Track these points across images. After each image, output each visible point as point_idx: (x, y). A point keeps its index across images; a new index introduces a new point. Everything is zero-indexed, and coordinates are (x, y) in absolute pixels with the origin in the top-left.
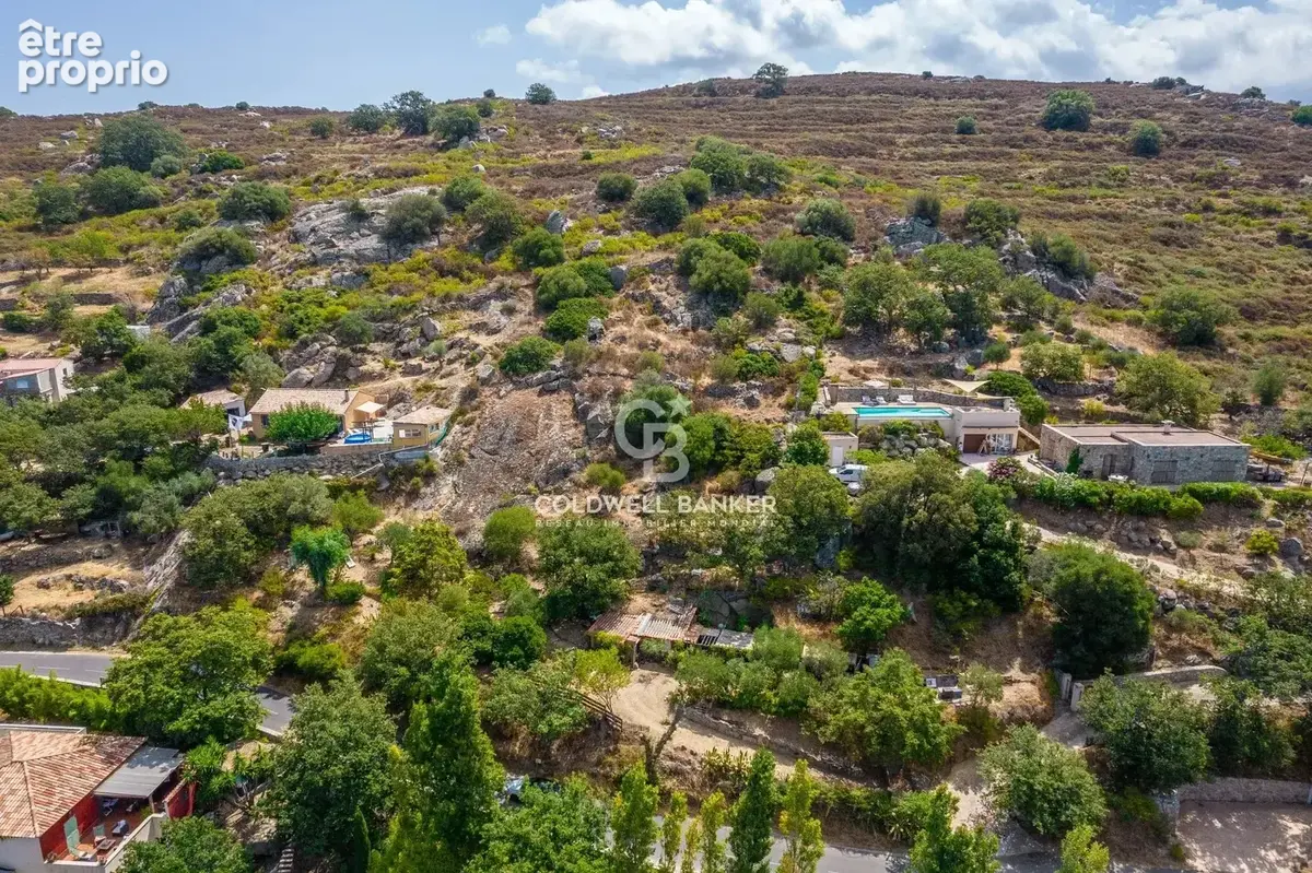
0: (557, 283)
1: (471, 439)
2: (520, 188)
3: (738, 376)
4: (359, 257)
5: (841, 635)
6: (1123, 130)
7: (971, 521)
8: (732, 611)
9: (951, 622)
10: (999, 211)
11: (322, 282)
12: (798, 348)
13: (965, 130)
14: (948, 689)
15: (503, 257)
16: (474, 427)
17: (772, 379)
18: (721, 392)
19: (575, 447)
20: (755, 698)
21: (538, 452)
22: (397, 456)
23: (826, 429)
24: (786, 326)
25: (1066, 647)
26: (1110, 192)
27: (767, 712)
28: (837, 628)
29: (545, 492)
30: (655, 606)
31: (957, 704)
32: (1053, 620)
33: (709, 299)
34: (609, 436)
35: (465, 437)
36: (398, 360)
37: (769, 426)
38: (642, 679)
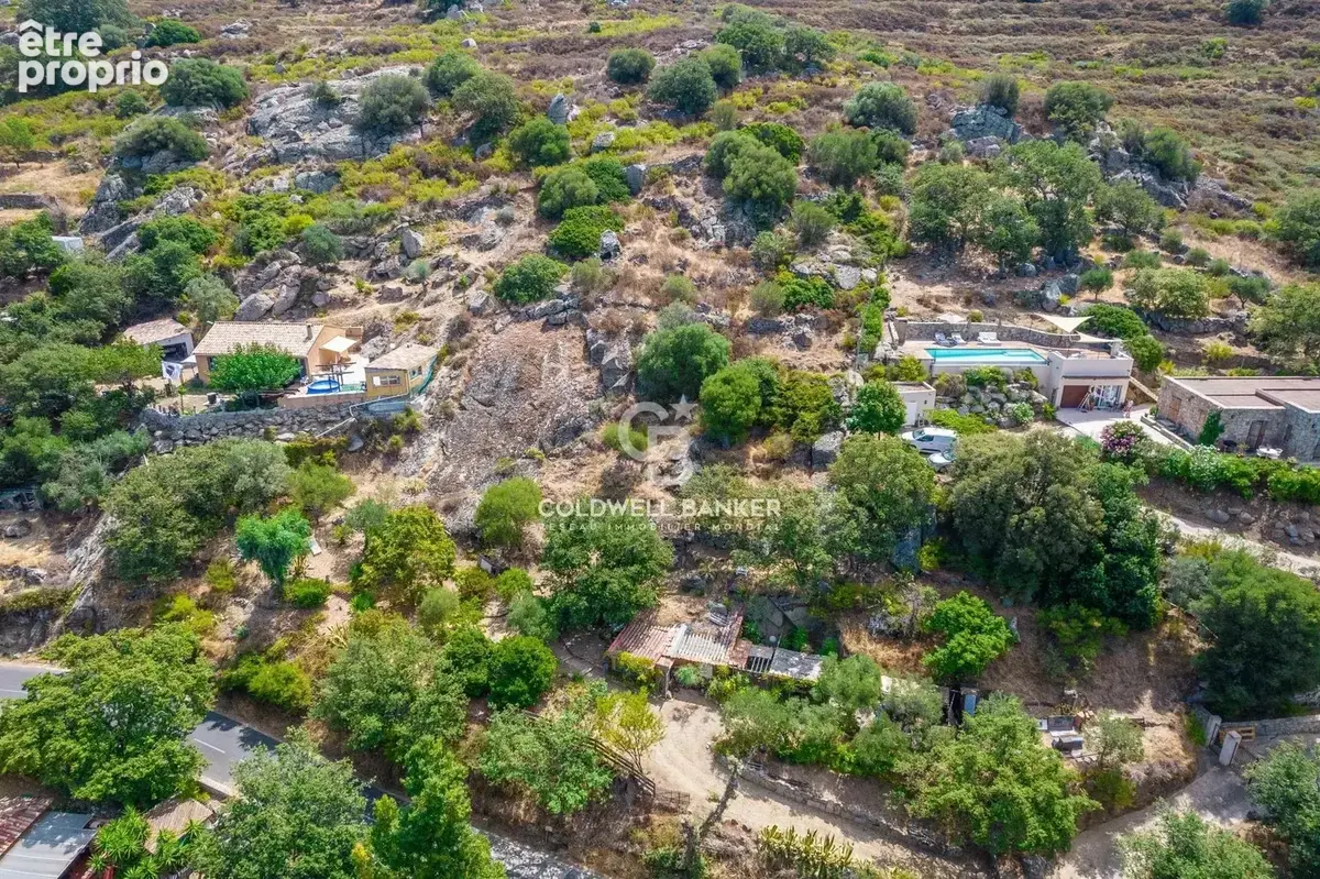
0: (562, 187)
1: (461, 386)
2: (517, 67)
3: (785, 307)
4: (329, 153)
5: (933, 668)
7: (1098, 519)
8: (788, 622)
9: (1066, 646)
10: (1088, 97)
11: (285, 185)
12: (855, 271)
14: (1064, 736)
15: (498, 152)
16: (465, 370)
17: (826, 312)
18: (764, 326)
19: (588, 399)
20: (824, 752)
21: (542, 405)
22: (371, 408)
23: (896, 378)
24: (840, 243)
26: (1203, 71)
27: (839, 770)
29: (552, 455)
30: (691, 614)
31: (1080, 760)
32: (1197, 644)
33: (747, 207)
34: (629, 383)
35: (454, 383)
36: (373, 282)
37: (826, 375)
38: (677, 715)
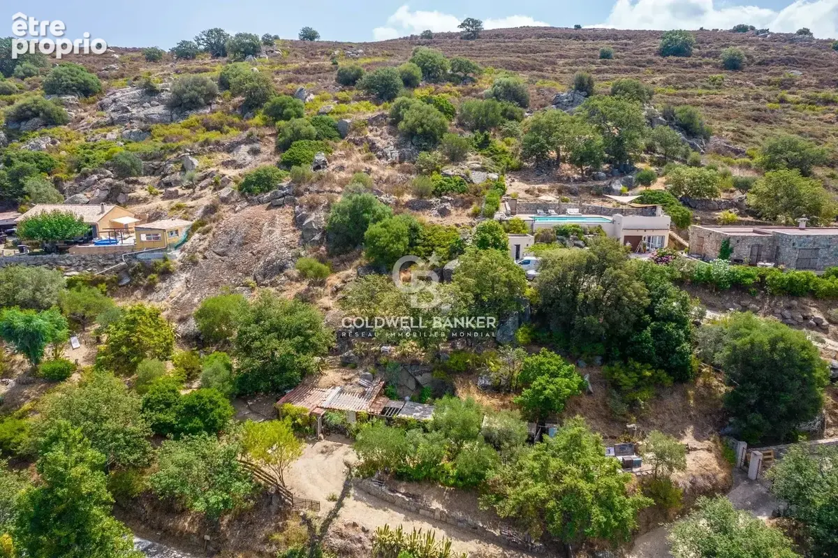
0: (292, 129)
1: (206, 243)
2: (280, 79)
3: (433, 193)
4: (148, 119)
5: (520, 405)
6: (716, 56)
7: (644, 294)
8: (418, 384)
9: (627, 392)
10: (637, 87)
11: (114, 137)
12: (483, 174)
13: (605, 56)
14: (627, 458)
15: (257, 117)
16: (210, 235)
17: (462, 195)
18: (420, 204)
19: (291, 248)
20: (433, 470)
21: (259, 252)
23: (507, 231)
24: (474, 159)
25: (740, 415)
26: (711, 92)
27: (446, 484)
28: (515, 399)
29: (263, 285)
30: (345, 380)
31: (638, 474)
32: (723, 389)
33: (414, 140)
34: (322, 239)
35: (201, 243)
36: (162, 188)
37: (459, 230)
38: (324, 449)
